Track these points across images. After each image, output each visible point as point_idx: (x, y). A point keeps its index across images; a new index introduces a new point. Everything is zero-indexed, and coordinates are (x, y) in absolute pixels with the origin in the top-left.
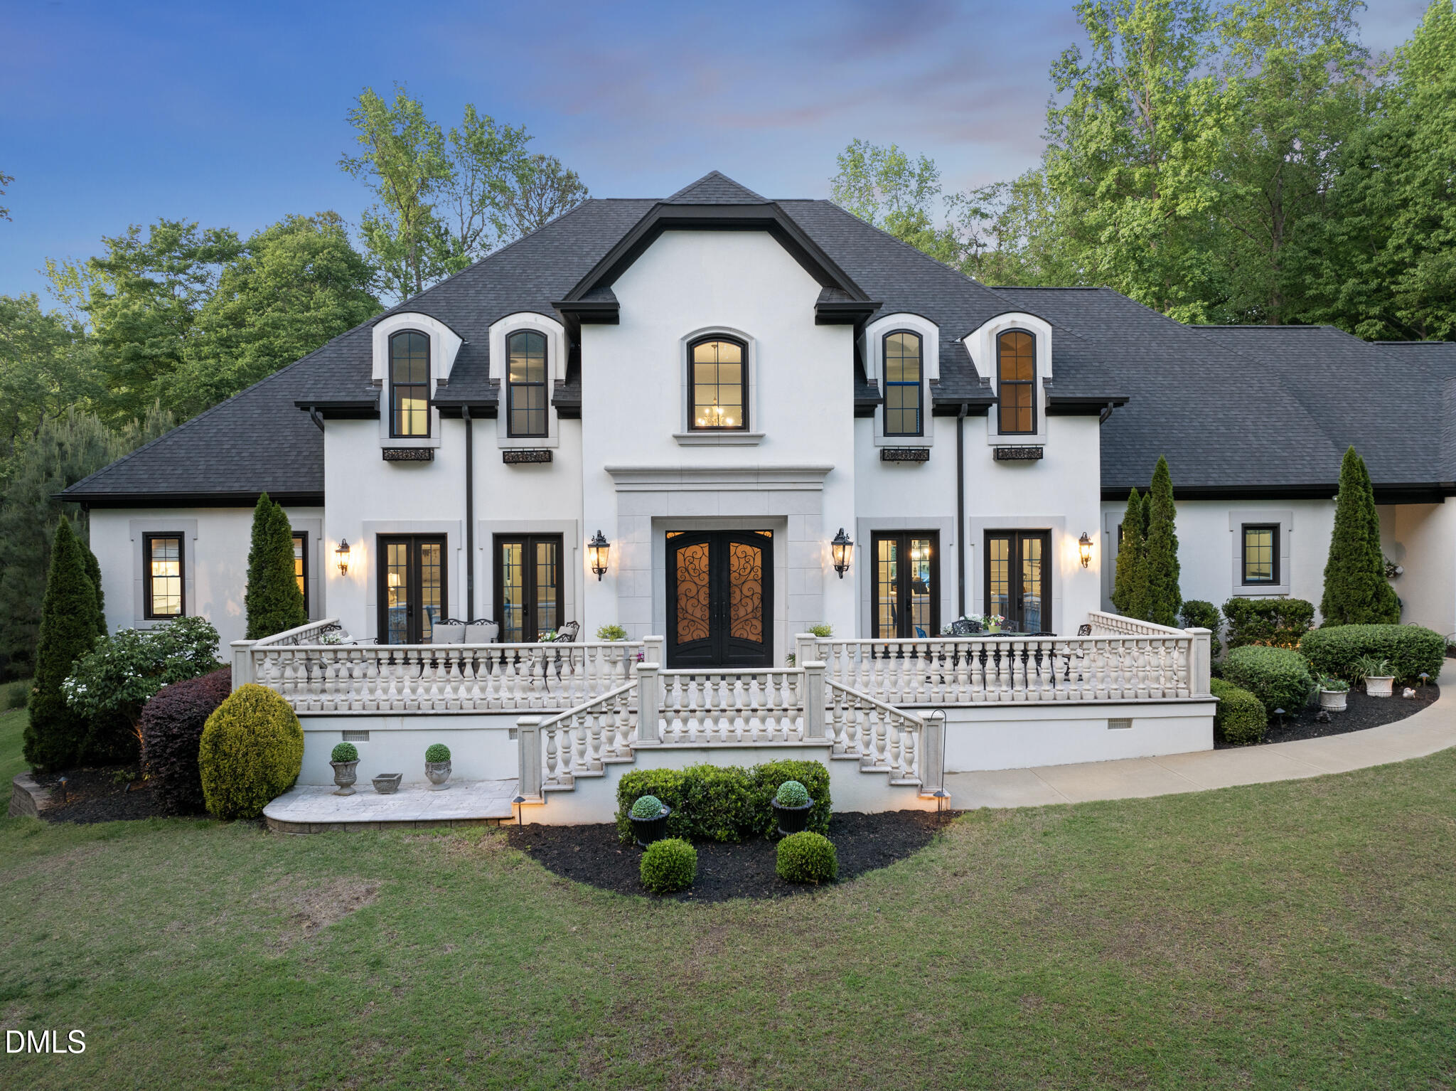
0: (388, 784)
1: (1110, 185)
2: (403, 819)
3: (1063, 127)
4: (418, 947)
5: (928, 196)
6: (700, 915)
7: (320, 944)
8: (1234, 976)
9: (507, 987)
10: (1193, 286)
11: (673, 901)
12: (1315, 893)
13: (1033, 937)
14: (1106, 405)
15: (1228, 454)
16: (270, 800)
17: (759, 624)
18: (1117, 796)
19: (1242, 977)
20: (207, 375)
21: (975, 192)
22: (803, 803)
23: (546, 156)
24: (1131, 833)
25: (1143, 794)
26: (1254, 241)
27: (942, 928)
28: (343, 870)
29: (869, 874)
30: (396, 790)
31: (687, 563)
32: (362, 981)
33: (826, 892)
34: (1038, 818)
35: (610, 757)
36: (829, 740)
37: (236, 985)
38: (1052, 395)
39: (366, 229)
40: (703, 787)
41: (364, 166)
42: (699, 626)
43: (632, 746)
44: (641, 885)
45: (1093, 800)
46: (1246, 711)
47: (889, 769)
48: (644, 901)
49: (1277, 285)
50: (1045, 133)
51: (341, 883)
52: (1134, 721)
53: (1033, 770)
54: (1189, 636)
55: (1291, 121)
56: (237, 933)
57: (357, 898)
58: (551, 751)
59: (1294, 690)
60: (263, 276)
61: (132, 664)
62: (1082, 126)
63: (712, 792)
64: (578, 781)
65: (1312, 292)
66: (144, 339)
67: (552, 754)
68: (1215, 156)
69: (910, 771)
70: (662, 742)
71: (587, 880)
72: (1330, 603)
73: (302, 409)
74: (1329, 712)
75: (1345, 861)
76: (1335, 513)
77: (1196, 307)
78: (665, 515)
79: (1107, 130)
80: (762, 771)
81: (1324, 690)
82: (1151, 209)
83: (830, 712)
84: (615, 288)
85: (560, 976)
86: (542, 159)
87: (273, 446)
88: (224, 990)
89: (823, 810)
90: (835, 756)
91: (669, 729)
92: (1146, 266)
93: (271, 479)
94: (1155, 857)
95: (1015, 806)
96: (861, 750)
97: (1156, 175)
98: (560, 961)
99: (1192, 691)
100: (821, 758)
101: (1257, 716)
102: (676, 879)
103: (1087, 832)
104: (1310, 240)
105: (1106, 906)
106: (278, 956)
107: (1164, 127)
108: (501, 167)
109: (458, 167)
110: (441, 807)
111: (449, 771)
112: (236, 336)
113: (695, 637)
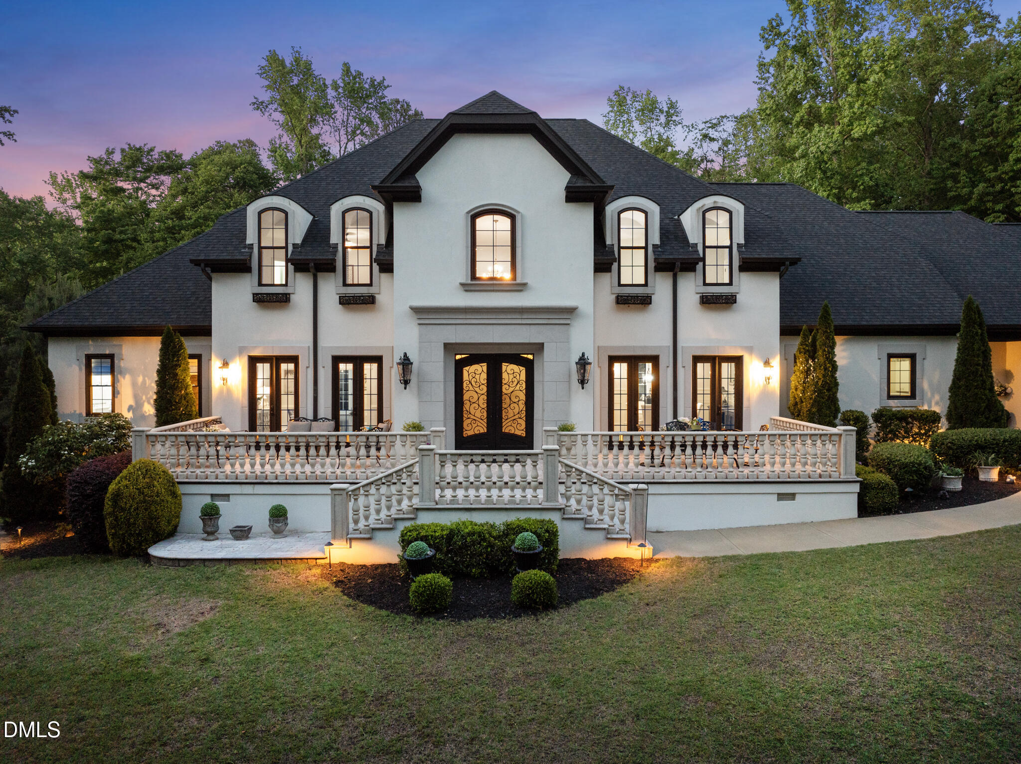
0: (241, 533)
1: (803, 116)
2: (246, 557)
3: (770, 75)
4: (238, 649)
5: (673, 127)
6: (450, 630)
7: (168, 645)
8: (852, 684)
9: (297, 679)
10: (864, 189)
11: (431, 619)
12: (922, 622)
13: (699, 651)
14: (784, 264)
15: (878, 302)
16: (155, 543)
17: (523, 423)
18: (779, 550)
19: (858, 685)
20: (157, 253)
21: (705, 123)
22: (534, 548)
23: (401, 100)
24: (786, 577)
25: (800, 548)
26: (911, 158)
27: (630, 644)
28: (196, 593)
29: (582, 602)
30: (247, 538)
31: (471, 378)
32: (193, 672)
33: (547, 615)
34: (717, 564)
35: (399, 514)
36: (561, 505)
37: (101, 674)
38: (744, 256)
39: (272, 151)
40: (462, 536)
41: (270, 107)
42: (479, 424)
43: (414, 507)
44: (410, 607)
45: (760, 552)
46: (883, 489)
47: (606, 526)
48: (410, 619)
49: (927, 189)
50: (757, 80)
51: (193, 601)
52: (797, 495)
53: (720, 531)
54: (839, 432)
55: (938, 69)
56: (111, 636)
57: (203, 613)
58: (355, 509)
59: (920, 475)
60: (199, 184)
61: (67, 445)
62: (783, 73)
63: (468, 539)
64: (374, 532)
65: (951, 194)
66: (115, 228)
67: (356, 511)
68: (880, 94)
69: (623, 528)
70: (437, 504)
71: (371, 603)
72: (953, 413)
73: (196, 265)
74: (948, 492)
75: (948, 599)
76: (957, 346)
77: (866, 205)
78: (454, 342)
79: (801, 76)
80: (508, 525)
81: (945, 475)
82: (833, 133)
83: (563, 485)
84: (418, 175)
85: (338, 672)
86: (398, 101)
87: (179, 293)
88: (91, 677)
89: (552, 555)
90: (566, 516)
91: (442, 494)
92: (829, 174)
93: (175, 316)
94: (802, 594)
95: (701, 556)
96: (585, 512)
97: (837, 109)
98: (340, 661)
99: (842, 473)
100: (555, 517)
101: (891, 493)
102: (434, 603)
103: (753, 576)
104: (951, 156)
105: (759, 629)
106: (135, 654)
107: (842, 73)
108: (367, 107)
109: (337, 107)
110: (276, 550)
111: (286, 524)
112: (178, 226)
113: (477, 432)
